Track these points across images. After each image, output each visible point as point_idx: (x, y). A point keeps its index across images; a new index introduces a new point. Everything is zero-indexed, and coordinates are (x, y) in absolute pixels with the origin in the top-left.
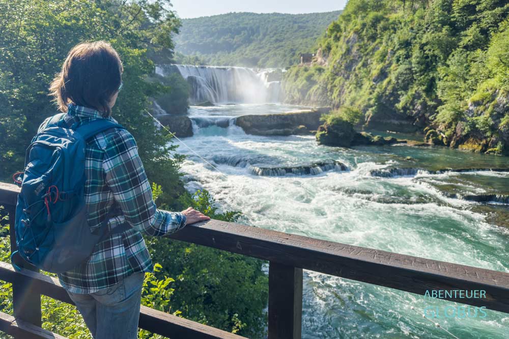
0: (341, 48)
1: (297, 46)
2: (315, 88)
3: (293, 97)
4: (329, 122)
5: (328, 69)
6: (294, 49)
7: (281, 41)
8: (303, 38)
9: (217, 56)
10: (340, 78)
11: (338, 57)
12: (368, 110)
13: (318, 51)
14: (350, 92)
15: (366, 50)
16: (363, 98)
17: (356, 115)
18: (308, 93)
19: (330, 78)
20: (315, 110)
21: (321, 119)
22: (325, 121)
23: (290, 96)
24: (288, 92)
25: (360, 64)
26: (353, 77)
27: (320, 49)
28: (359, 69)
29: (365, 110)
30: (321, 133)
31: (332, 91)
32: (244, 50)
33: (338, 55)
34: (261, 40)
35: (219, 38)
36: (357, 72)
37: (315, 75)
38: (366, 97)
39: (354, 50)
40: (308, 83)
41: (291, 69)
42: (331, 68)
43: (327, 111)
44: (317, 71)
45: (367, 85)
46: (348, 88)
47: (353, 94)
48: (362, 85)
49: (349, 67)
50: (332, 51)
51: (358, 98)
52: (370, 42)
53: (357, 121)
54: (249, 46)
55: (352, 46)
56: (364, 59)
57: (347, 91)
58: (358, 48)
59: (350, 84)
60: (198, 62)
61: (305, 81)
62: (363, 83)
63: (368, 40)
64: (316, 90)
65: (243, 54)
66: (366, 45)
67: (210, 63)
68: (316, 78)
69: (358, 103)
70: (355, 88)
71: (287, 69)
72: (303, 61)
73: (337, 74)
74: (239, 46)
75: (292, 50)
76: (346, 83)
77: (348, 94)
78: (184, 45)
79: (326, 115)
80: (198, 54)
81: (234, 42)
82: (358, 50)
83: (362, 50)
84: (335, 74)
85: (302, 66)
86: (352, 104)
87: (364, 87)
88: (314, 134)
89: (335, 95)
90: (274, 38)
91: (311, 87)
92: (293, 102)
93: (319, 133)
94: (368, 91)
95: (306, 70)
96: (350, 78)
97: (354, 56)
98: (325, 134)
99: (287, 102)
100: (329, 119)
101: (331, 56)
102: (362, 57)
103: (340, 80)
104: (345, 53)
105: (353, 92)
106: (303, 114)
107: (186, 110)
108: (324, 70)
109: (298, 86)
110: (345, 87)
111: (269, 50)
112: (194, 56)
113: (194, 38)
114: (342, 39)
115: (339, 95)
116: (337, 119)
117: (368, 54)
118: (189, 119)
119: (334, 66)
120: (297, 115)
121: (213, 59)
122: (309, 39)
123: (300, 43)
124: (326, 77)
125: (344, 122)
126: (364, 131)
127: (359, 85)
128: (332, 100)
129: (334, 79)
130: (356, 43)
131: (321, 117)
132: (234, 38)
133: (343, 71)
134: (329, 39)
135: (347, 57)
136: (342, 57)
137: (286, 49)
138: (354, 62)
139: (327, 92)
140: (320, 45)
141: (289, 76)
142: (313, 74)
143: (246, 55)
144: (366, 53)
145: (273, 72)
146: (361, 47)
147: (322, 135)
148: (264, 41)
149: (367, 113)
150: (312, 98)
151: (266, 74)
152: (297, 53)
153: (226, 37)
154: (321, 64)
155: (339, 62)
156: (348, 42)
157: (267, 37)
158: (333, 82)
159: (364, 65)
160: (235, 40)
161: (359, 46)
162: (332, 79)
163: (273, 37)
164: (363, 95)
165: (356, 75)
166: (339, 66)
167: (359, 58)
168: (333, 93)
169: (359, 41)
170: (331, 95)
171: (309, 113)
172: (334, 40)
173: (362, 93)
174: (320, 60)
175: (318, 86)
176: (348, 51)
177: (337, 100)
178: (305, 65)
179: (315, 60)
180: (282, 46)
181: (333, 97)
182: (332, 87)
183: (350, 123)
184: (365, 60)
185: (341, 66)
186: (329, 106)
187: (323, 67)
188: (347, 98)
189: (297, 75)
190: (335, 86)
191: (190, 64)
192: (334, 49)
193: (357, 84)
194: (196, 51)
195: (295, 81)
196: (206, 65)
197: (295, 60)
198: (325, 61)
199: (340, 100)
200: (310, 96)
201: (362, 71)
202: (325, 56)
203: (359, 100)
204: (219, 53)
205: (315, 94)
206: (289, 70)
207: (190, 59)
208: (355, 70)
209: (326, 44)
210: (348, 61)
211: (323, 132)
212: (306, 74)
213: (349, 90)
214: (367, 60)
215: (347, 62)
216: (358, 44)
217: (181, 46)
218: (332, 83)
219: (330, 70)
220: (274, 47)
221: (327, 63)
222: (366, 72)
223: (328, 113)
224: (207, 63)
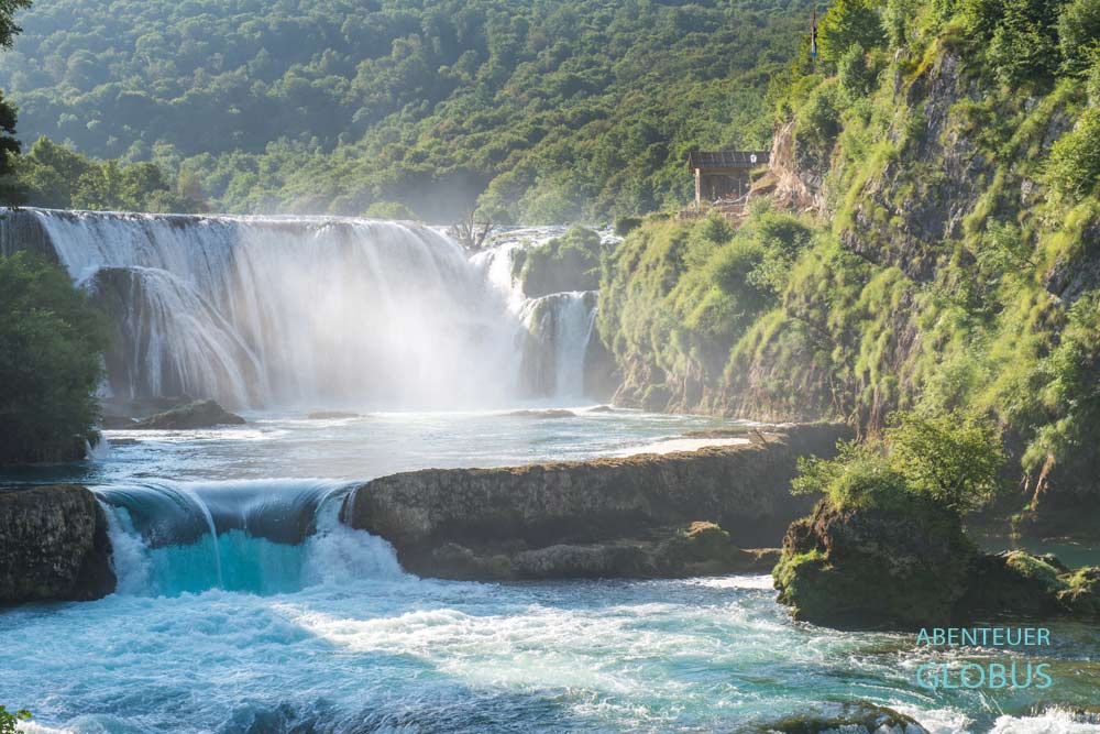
0: (886, 123)
1: (674, 117)
2: (767, 323)
3: (658, 374)
4: (836, 498)
5: (828, 228)
6: (664, 130)
7: (599, 90)
8: (705, 77)
9: (263, 163)
10: (886, 275)
11: (871, 168)
12: (1033, 436)
13: (776, 141)
14: (940, 346)
15: (1008, 133)
16: (1007, 375)
17: (969, 462)
18: (735, 351)
19: (839, 277)
20: (772, 438)
21: (799, 485)
22: (819, 494)
23: (647, 369)
24: (633, 349)
25: (982, 204)
26: (950, 267)
27: (785, 130)
28: (981, 226)
29: (1018, 436)
30: (797, 560)
31: (850, 338)
32: (404, 134)
33: (872, 160)
34: (494, 84)
35: (270, 73)
36: (969, 242)
37: (768, 262)
38: (1020, 370)
39: (951, 133)
40: (731, 302)
41: (646, 227)
42: (840, 221)
43: (827, 445)
44: (776, 241)
45: (1021, 305)
46: (929, 326)
47: (957, 357)
48: (998, 308)
49: (927, 222)
50: (843, 136)
51: (980, 373)
52: (1025, 93)
53: (983, 493)
54: (430, 111)
55: (939, 117)
56: (998, 180)
57: (926, 340)
58: (969, 125)
59: (940, 306)
60: (159, 194)
61: (715, 293)
62: (1002, 296)
63: (1014, 86)
64: (774, 338)
65: (399, 155)
66: (1002, 110)
67: (226, 200)
68: (767, 273)
69: (982, 400)
70: (964, 324)
71: (626, 226)
72: (706, 193)
73: (871, 256)
74: (378, 113)
75: (651, 135)
76: (920, 298)
77: (931, 355)
78: (85, 107)
79: (822, 465)
80: (162, 155)
81: (353, 93)
82: (967, 134)
83: (986, 132)
84: (864, 254)
85: (702, 213)
86: (954, 401)
87: (1009, 319)
88: (764, 567)
89: (868, 359)
90: (559, 76)
91: (747, 322)
92: (659, 401)
93: (789, 561)
94: (1028, 339)
95: (720, 235)
96: (940, 273)
97: (950, 165)
98: (818, 563)
99: (629, 400)
100: (837, 483)
101: (838, 162)
102: (990, 171)
103: (889, 285)
104: (906, 149)
105: (956, 343)
106: (708, 463)
107: (82, 453)
108: (807, 234)
109: (681, 315)
110: (916, 320)
111: (536, 136)
112: (141, 164)
113: (138, 70)
114: (889, 76)
115: (889, 361)
116: (873, 482)
117: (1017, 154)
118: (91, 504)
119: (854, 216)
120: (677, 464)
121: (241, 178)
122: (734, 80)
123: (691, 97)
124: (820, 271)
125: (911, 497)
126: (1020, 544)
127: (983, 310)
128: (854, 388)
129: (863, 280)
130: (955, 97)
131: (796, 474)
132: (351, 75)
133: (899, 241)
134: (825, 84)
135: (918, 166)
136: (891, 172)
137: (620, 128)
138: (949, 194)
139: (831, 347)
140: (786, 108)
141: (633, 266)
142: (758, 258)
143: (419, 158)
144: (1006, 149)
145: (554, 245)
146: (979, 118)
147: (803, 571)
148: (508, 90)
149: (1032, 452)
150: (755, 379)
151: (518, 258)
152: (680, 147)
153: (308, 69)
154: (794, 203)
155: (878, 196)
156: (916, 95)
157: (522, 71)
158: (857, 295)
159: (1005, 209)
160: (358, 82)
161: (973, 112)
162: (847, 282)
163: (554, 68)
164: (1005, 360)
165: (967, 260)
166: (880, 212)
167: (973, 173)
168: (857, 351)
169: (970, 92)
170: (851, 362)
171: (741, 455)
172: (849, 84)
173: (997, 348)
174: (786, 182)
175: (780, 315)
176: (922, 140)
177: (879, 385)
178: (714, 211)
179: (764, 183)
180: (601, 115)
181: (859, 373)
182: (849, 320)
183: (938, 504)
184: (1006, 186)
185: (891, 213)
186: (840, 419)
187: (804, 219)
188: (929, 372)
189: (675, 259)
190: (867, 316)
191: (117, 204)
192: (852, 127)
193: (973, 303)
194: (149, 142)
195: (667, 288)
196: (206, 209)
197: (666, 186)
198: (813, 190)
199: (892, 385)
200: (743, 364)
201: (992, 238)
202: (808, 164)
203: (984, 385)
204: (274, 149)
205: (769, 359)
206: (633, 234)
207: (116, 177)
208: (957, 233)
209: (812, 104)
210: (924, 190)
211: (812, 555)
212: (720, 256)
213: (936, 333)
214: (1018, 181)
215: (915, 195)
216: (965, 103)
217: (68, 109)
218: (849, 302)
219: (837, 230)
220: (561, 120)
221: (821, 201)
222: (1011, 245)
223: (830, 453)
224: (211, 202)
